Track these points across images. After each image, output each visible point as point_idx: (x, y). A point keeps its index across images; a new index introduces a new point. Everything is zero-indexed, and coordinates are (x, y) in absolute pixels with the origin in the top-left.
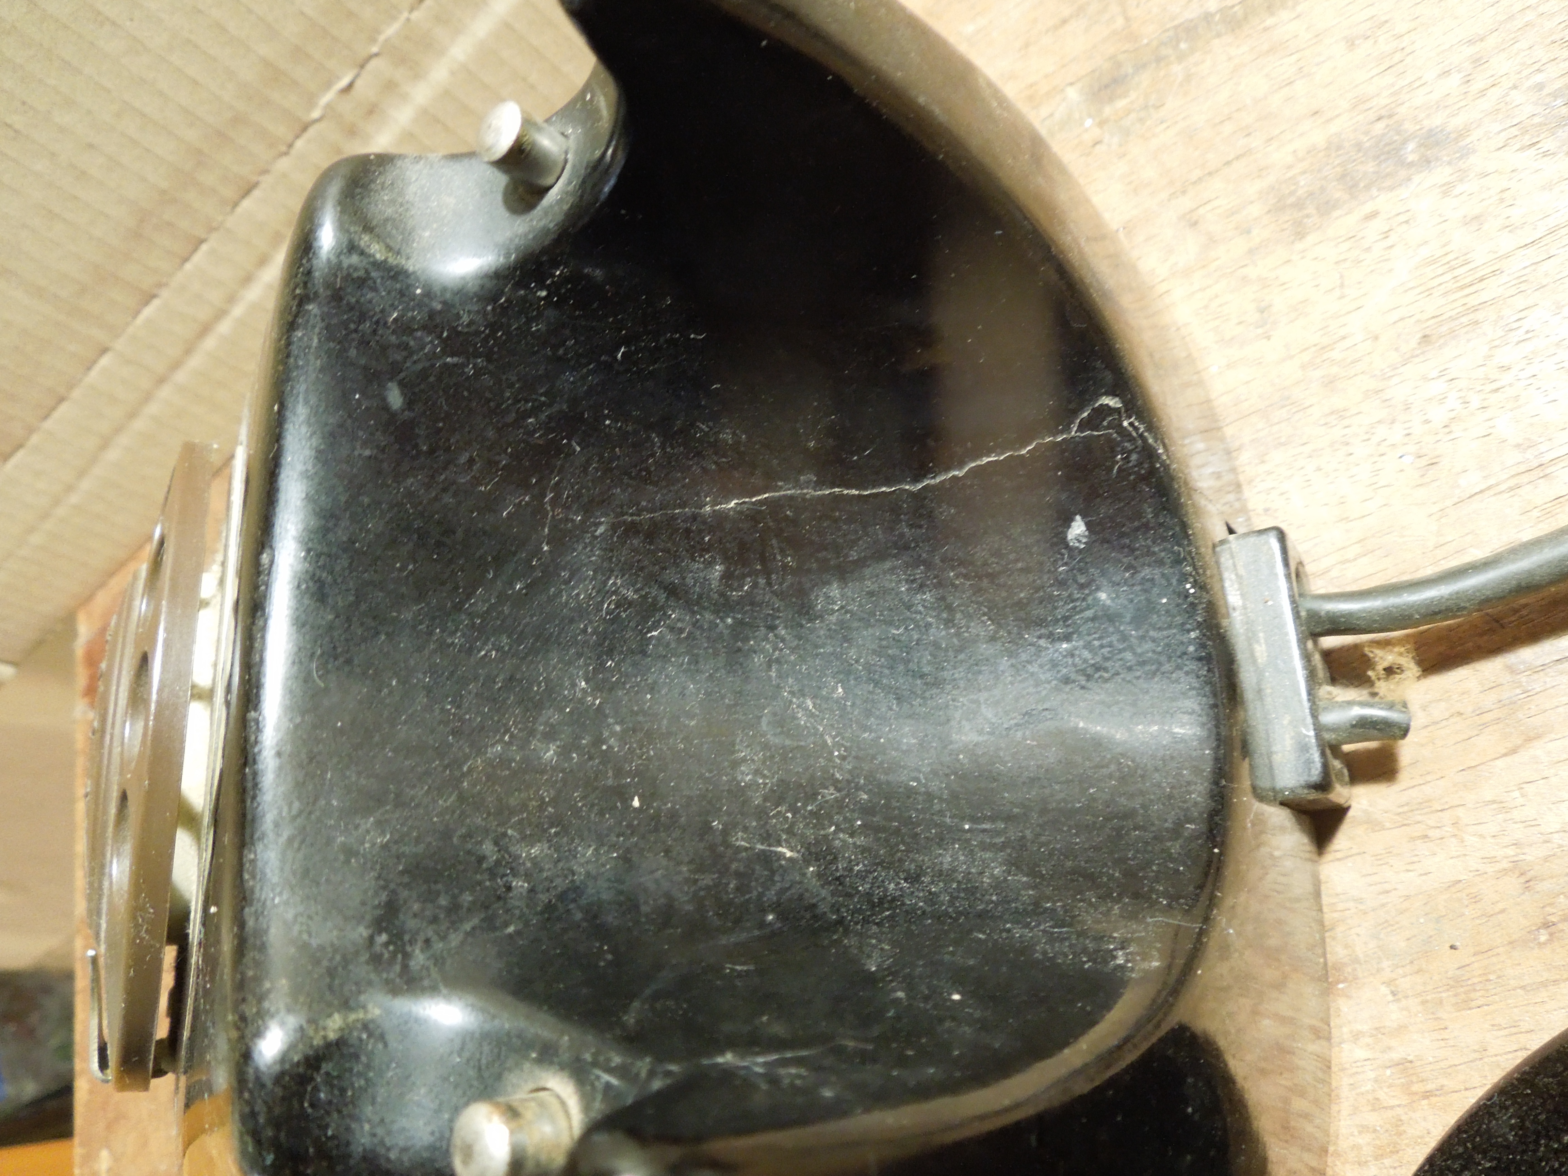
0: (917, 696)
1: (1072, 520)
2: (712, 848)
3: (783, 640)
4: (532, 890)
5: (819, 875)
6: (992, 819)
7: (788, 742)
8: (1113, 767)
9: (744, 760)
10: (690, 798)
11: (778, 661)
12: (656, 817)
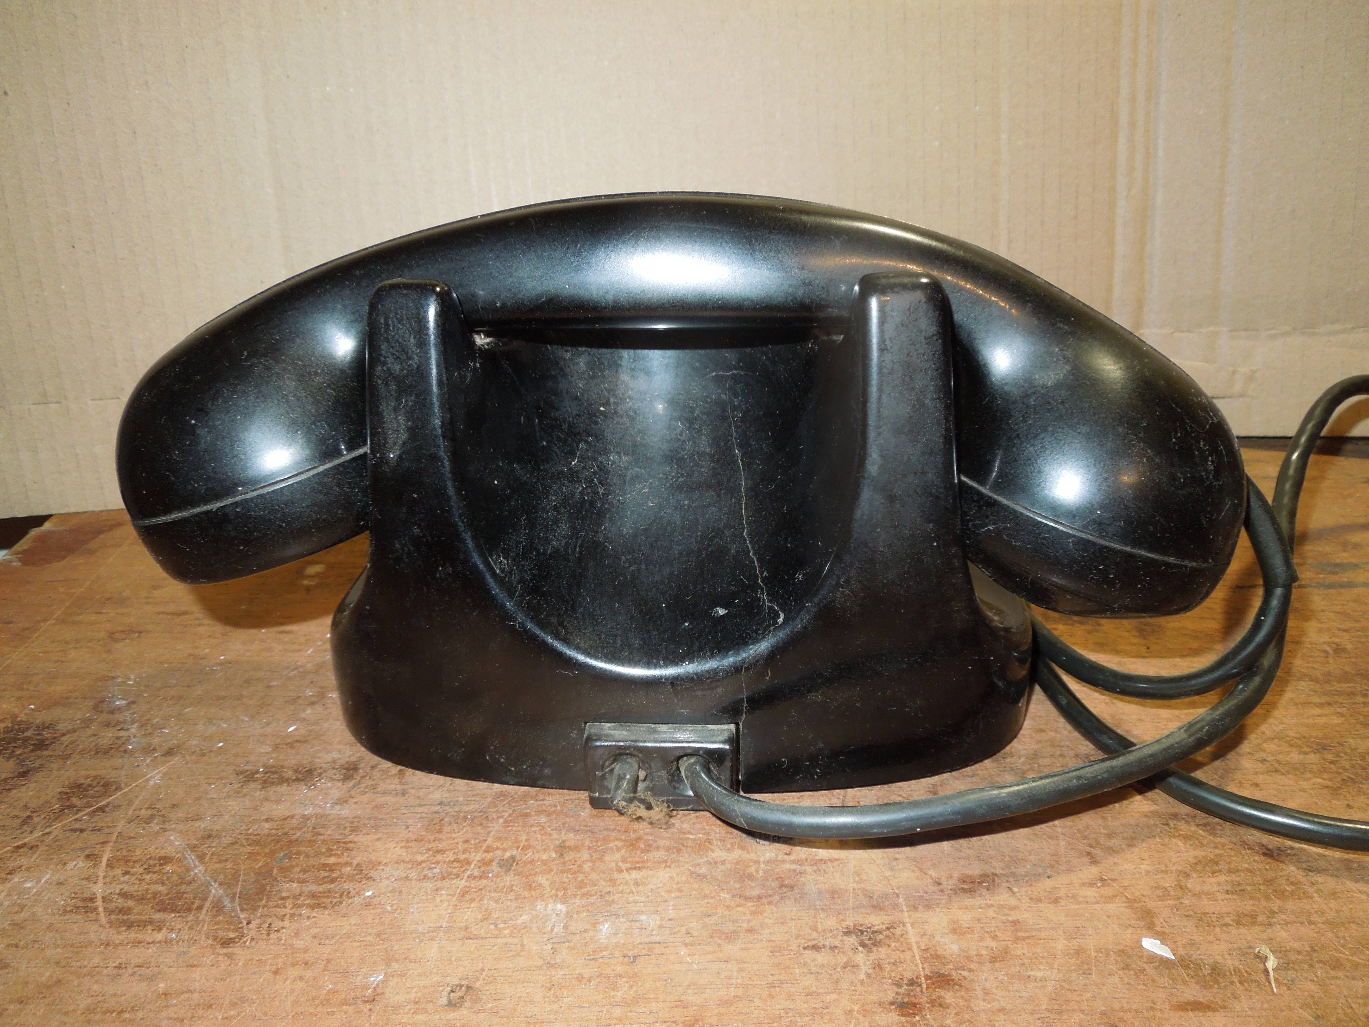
0: (646, 538)
1: (726, 609)
2: (579, 433)
3: (676, 480)
4: (565, 359)
5: (562, 472)
6: (580, 553)
7: (628, 478)
8: (599, 612)
9: (620, 458)
10: (604, 431)
11: (667, 478)
12: (595, 415)
